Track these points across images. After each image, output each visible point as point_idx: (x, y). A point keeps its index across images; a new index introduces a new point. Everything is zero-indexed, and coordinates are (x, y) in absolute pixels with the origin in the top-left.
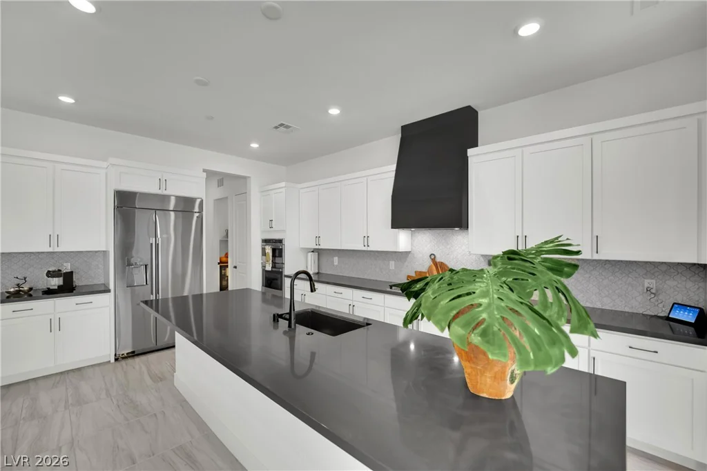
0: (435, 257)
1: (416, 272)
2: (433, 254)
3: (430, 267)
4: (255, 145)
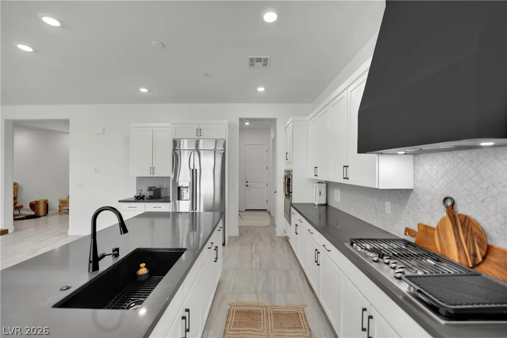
0: (453, 204)
1: (419, 225)
2: (451, 199)
3: (442, 221)
4: (261, 89)
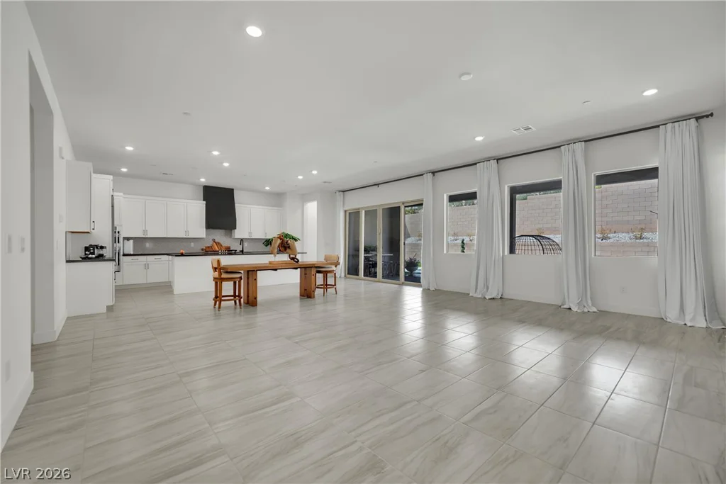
2: (214, 239)
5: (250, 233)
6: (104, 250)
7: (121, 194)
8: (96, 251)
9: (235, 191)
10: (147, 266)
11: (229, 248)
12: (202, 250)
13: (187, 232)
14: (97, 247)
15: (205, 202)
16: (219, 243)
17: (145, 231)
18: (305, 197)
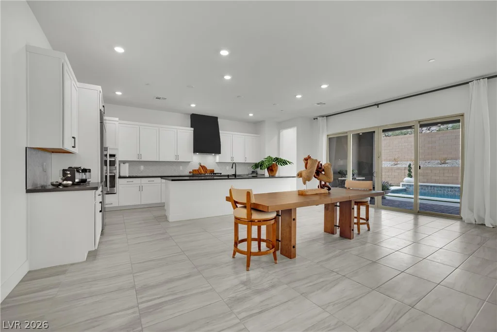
1: (193, 170)
2: (200, 163)
3: (199, 168)
5: (232, 158)
6: (87, 174)
7: (117, 119)
8: (77, 174)
9: (219, 120)
10: (141, 189)
11: (213, 171)
12: (190, 172)
13: (177, 156)
14: (78, 170)
15: (193, 129)
16: (204, 166)
17: (140, 155)
18: (282, 125)
